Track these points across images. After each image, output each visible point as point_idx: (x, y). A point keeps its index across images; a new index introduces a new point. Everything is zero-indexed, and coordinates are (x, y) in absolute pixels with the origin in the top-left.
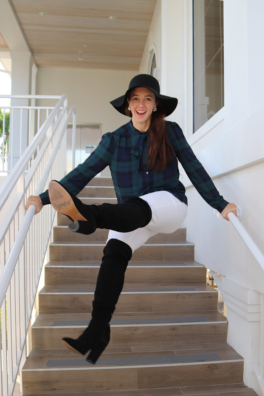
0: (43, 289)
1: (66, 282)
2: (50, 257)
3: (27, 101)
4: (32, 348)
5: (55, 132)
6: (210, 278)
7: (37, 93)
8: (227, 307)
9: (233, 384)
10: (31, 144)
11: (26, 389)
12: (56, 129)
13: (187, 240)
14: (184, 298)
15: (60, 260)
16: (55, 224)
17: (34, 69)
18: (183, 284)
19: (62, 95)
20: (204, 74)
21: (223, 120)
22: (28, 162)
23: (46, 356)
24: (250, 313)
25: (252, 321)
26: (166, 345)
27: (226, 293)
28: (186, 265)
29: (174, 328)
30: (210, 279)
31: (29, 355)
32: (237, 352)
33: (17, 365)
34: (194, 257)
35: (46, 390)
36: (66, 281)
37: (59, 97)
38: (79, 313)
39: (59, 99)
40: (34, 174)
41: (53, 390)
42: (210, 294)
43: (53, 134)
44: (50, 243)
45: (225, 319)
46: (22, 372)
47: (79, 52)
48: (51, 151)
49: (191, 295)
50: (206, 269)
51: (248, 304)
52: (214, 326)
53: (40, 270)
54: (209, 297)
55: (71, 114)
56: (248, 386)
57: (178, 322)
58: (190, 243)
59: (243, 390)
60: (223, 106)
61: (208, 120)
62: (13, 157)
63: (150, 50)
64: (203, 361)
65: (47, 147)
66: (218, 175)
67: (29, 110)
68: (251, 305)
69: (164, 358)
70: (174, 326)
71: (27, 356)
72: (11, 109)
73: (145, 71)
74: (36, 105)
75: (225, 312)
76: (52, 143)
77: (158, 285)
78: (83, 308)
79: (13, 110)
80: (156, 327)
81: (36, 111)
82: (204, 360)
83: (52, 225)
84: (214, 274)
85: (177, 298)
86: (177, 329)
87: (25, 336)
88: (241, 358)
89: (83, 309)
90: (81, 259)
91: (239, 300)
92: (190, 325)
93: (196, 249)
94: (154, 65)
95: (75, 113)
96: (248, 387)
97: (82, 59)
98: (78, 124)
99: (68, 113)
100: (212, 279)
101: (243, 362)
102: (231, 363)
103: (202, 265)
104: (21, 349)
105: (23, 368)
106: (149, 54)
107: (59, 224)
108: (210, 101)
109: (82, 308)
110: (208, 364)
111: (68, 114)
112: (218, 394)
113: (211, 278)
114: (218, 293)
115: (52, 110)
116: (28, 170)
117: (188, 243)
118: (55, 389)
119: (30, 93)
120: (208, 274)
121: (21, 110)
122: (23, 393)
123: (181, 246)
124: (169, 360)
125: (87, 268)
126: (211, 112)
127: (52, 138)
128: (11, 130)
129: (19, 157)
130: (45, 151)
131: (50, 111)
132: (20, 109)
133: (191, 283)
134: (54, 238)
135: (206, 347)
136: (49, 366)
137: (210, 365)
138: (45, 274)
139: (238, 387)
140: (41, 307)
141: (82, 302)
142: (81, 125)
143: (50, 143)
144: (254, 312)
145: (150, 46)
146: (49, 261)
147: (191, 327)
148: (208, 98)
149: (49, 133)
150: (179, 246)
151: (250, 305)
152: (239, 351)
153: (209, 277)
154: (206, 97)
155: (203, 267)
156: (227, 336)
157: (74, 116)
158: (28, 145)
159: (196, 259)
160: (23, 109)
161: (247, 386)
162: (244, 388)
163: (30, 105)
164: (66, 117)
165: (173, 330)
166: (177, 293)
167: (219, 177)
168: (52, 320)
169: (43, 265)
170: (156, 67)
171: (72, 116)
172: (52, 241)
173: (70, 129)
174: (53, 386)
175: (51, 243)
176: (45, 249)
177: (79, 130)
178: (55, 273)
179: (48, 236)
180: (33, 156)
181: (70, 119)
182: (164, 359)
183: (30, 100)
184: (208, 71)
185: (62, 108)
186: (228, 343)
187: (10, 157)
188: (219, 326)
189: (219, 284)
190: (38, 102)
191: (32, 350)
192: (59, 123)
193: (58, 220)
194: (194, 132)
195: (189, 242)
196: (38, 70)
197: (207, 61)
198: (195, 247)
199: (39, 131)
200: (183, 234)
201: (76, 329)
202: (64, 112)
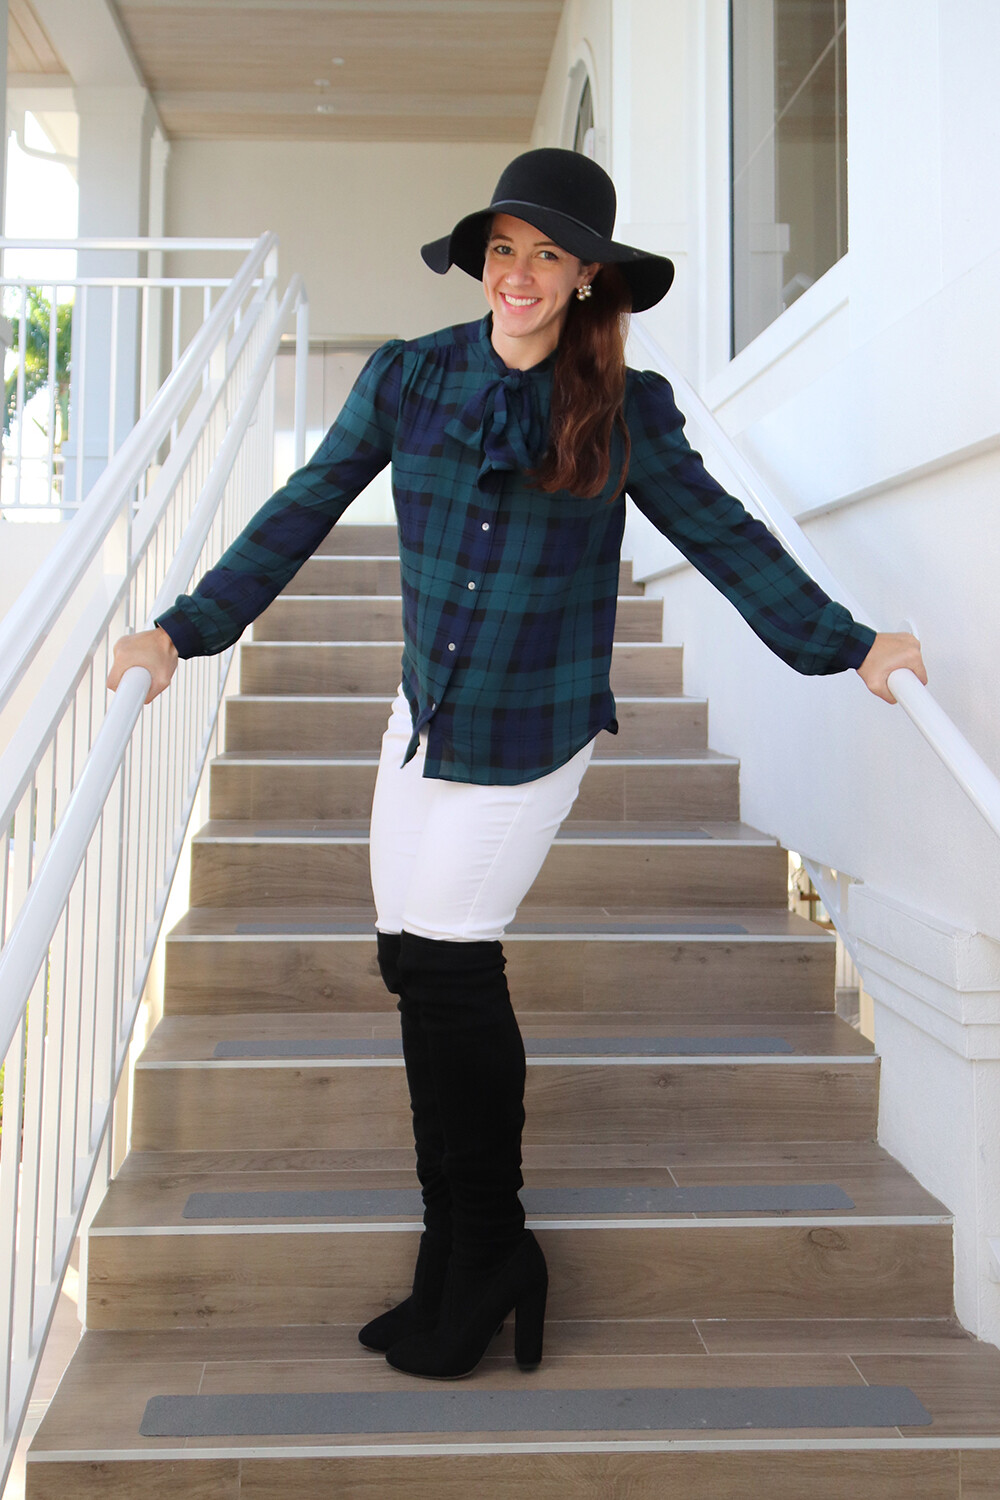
0: (182, 922)
1: (268, 897)
2: (213, 807)
3: (135, 257)
4: (133, 1146)
5: (234, 366)
6: (802, 894)
7: (169, 232)
8: (875, 999)
9: (912, 1319)
10: (148, 412)
11: (102, 1307)
12: (239, 357)
13: (712, 744)
14: (703, 960)
15: (248, 819)
16: (233, 689)
17: (160, 148)
18: (697, 909)
19: (257, 236)
20: (773, 139)
21: (845, 303)
22: (138, 477)
23: (187, 1176)
24: (967, 1025)
25: (976, 1057)
26: (635, 1142)
27: (866, 944)
28: (710, 838)
29: (666, 1077)
30: (803, 897)
31: (121, 1173)
32: (919, 1186)
33: (72, 1212)
34: (738, 807)
35: (176, 1314)
36: (267, 894)
37: (248, 244)
38: (311, 1011)
39: (246, 253)
40: (163, 512)
41: (204, 1313)
42: (802, 949)
43: (229, 375)
44: (211, 756)
45: (867, 1047)
46: (91, 1239)
47: (318, 83)
48: (220, 436)
49: (728, 951)
50: (785, 853)
51: (958, 988)
52: (823, 1073)
53: (174, 852)
54: (800, 960)
55: (291, 305)
56: (979, 1335)
57: (683, 1054)
58: (723, 756)
59: (954, 1350)
60: (845, 251)
61: (787, 307)
62: (86, 458)
63: (572, 63)
64: (785, 1213)
65: (208, 419)
66: (829, 505)
67: (140, 290)
68: (972, 992)
69: (630, 1194)
70: (668, 1066)
71: (113, 1177)
72: (79, 287)
73: (554, 136)
74: (167, 274)
75: (868, 1023)
76: (226, 406)
77: (603, 909)
78: (328, 991)
79: (85, 290)
80: (596, 1071)
81: (167, 294)
82: (787, 1211)
83: (221, 694)
84: (817, 871)
85: (675, 959)
86: (677, 1080)
87: (108, 1097)
88: (940, 1209)
89: (329, 997)
90: (322, 815)
91: (922, 974)
92: (728, 1067)
93: (745, 780)
94: (584, 119)
95: (305, 299)
96: (975, 1337)
97: (327, 108)
98: (313, 338)
99: (280, 298)
100: (810, 898)
101: (949, 1229)
102: (900, 1230)
103: (769, 837)
104: (90, 1149)
105: (95, 1224)
106: (568, 81)
107: (246, 691)
108: (795, 238)
109: (322, 993)
110: (803, 1228)
111: (279, 305)
112: (852, 1357)
113: (806, 892)
114: (834, 944)
115: (224, 289)
116: (137, 500)
117: (715, 754)
118: (210, 1311)
119: (144, 232)
120: (792, 876)
121: (116, 293)
122: (88, 1325)
123: (691, 769)
124: (649, 1203)
125: (343, 847)
126: (799, 280)
127: (224, 388)
128: (78, 364)
129: (106, 458)
130: (201, 433)
131: (217, 292)
132: (111, 287)
133: (727, 904)
134: (229, 739)
135: (796, 1157)
136: (192, 1216)
137: (810, 1233)
138: (194, 867)
139: (932, 1336)
140: (175, 988)
141: (323, 971)
142: (325, 343)
143: (220, 406)
144: (983, 1021)
145: (573, 51)
146: (207, 820)
147: (734, 1073)
148: (786, 228)
149: (216, 372)
150: (683, 766)
151: (963, 993)
152: (930, 1180)
153: (799, 887)
154: (778, 226)
155: (773, 843)
156: (877, 1117)
157: (301, 312)
158: (137, 417)
159: (746, 815)
160: (121, 287)
161: (974, 1333)
162: (958, 1341)
163: (143, 272)
164: (272, 314)
165: (662, 1082)
166: (677, 943)
167: (828, 513)
168: (210, 1037)
169: (184, 836)
170: (592, 126)
171: (293, 311)
172: (222, 750)
173: (286, 359)
174: (203, 1297)
175: (218, 758)
176: (194, 777)
177: (319, 359)
178: (228, 864)
179: (208, 730)
180: (154, 459)
181: (288, 322)
182: (628, 1200)
183: (144, 256)
184: (788, 129)
185: (257, 283)
186: (881, 1144)
187: (75, 457)
188: (843, 1075)
189: (838, 910)
190: (172, 264)
191: (130, 1154)
192: (250, 333)
193: (243, 676)
194: (733, 355)
195: (720, 751)
196: (173, 149)
197: (783, 94)
198: (741, 772)
199: (179, 366)
200: (696, 723)
201: (298, 1072)
202: (267, 298)
